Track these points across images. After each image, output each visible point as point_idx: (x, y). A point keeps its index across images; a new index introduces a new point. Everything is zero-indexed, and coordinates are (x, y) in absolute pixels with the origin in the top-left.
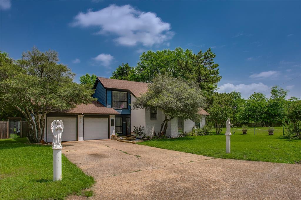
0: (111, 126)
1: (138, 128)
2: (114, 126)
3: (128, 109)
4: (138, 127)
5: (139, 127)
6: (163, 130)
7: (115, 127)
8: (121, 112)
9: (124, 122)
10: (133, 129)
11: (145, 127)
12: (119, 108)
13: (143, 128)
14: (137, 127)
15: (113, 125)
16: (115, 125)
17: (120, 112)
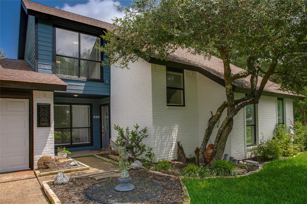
0: (39, 126)
1: (130, 131)
2: (49, 126)
3: (101, 81)
4: (127, 129)
5: (132, 129)
6: (212, 140)
7: (52, 129)
8: (82, 88)
9: (94, 117)
10: (115, 136)
11: (151, 131)
12: (75, 77)
13: (145, 131)
14: (124, 130)
15: (44, 122)
16: (53, 124)
17: (78, 88)
